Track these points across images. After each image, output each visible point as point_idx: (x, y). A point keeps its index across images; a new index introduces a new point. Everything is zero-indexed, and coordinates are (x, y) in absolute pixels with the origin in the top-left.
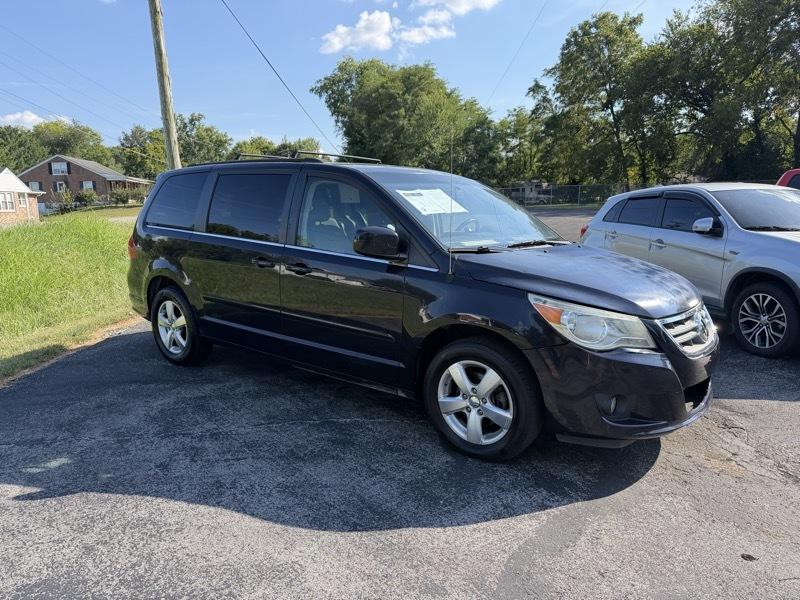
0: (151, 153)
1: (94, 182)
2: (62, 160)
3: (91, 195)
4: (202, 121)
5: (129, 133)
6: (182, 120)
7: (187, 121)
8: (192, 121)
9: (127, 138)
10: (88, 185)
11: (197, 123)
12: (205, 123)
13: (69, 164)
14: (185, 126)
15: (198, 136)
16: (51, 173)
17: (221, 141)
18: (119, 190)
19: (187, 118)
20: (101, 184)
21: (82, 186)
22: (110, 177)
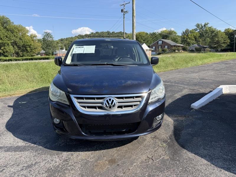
0: (189, 37)
1: (168, 46)
2: (161, 40)
3: (166, 49)
4: (208, 25)
5: (184, 31)
6: (202, 25)
7: (203, 25)
8: (205, 25)
9: (183, 33)
10: (166, 47)
11: (206, 26)
12: (209, 26)
13: (162, 41)
14: (202, 27)
15: (206, 30)
16: (158, 44)
17: (213, 31)
18: (173, 48)
19: (203, 24)
20: (170, 46)
21: (165, 47)
22: (172, 44)
